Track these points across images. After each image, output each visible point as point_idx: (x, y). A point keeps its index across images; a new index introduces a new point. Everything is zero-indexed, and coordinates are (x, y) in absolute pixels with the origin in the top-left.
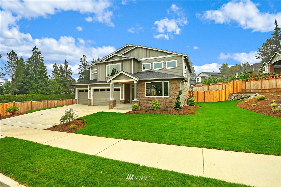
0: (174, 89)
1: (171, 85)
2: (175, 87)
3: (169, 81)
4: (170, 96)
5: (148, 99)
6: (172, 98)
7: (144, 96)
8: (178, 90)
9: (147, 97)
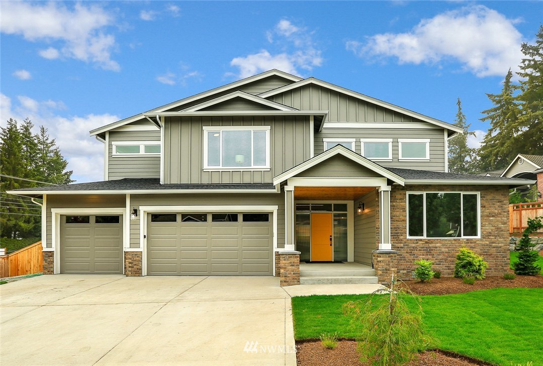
0: (493, 216)
1: (486, 204)
2: (496, 211)
3: (478, 194)
4: (483, 237)
5: (414, 245)
6: (487, 242)
7: (401, 237)
8: (506, 219)
9: (410, 240)
